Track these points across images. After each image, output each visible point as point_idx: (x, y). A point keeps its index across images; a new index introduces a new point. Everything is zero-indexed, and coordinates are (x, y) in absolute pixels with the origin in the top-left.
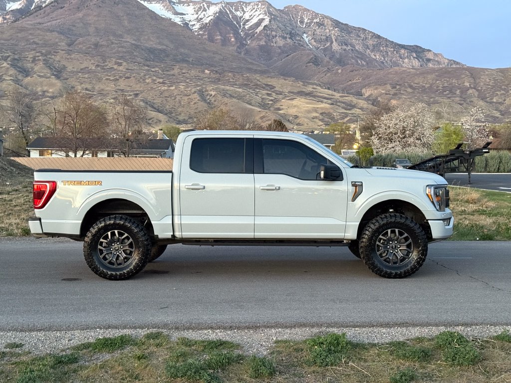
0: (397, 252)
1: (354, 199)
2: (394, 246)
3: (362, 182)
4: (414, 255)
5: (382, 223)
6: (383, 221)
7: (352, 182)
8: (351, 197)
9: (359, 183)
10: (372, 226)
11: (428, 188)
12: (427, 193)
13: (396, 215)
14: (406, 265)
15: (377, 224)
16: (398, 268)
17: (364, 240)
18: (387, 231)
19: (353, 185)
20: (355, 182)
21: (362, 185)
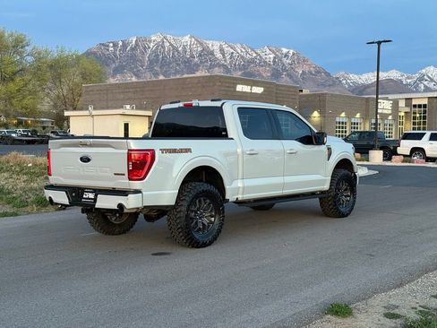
9: (329, 147)
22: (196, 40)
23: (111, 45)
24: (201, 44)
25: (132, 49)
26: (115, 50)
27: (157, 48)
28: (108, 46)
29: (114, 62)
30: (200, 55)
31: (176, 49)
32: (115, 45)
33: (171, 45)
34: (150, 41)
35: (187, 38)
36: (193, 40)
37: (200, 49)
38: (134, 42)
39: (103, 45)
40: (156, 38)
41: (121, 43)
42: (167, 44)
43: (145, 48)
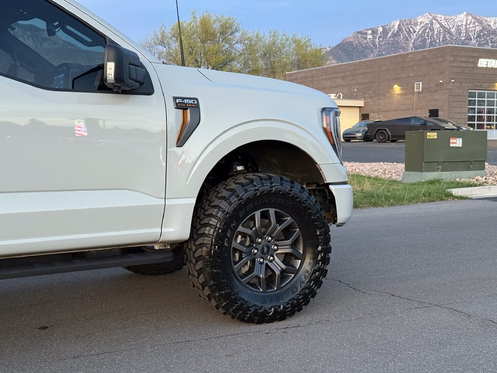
0: (271, 261)
1: (181, 141)
2: (265, 249)
3: (197, 99)
4: (306, 266)
5: (245, 196)
6: (246, 191)
7: (175, 98)
8: (173, 138)
9: (191, 102)
10: (224, 205)
11: (324, 114)
12: (325, 126)
13: (270, 178)
14: (293, 289)
15: (234, 199)
16: (278, 297)
17: (207, 240)
18: (254, 215)
19: (178, 106)
20: (183, 99)
21: (197, 106)
22: (473, 18)
23: (370, 32)
24: (481, 22)
25: (394, 35)
26: (374, 38)
27: (424, 31)
28: (366, 34)
29: (372, 51)
30: (479, 36)
31: (447, 31)
32: (374, 32)
33: (442, 26)
34: (416, 24)
35: (462, 16)
36: (470, 18)
37: (478, 29)
38: (396, 27)
39: (360, 33)
40: (423, 19)
41: (380, 29)
42: (436, 26)
43: (409, 32)
